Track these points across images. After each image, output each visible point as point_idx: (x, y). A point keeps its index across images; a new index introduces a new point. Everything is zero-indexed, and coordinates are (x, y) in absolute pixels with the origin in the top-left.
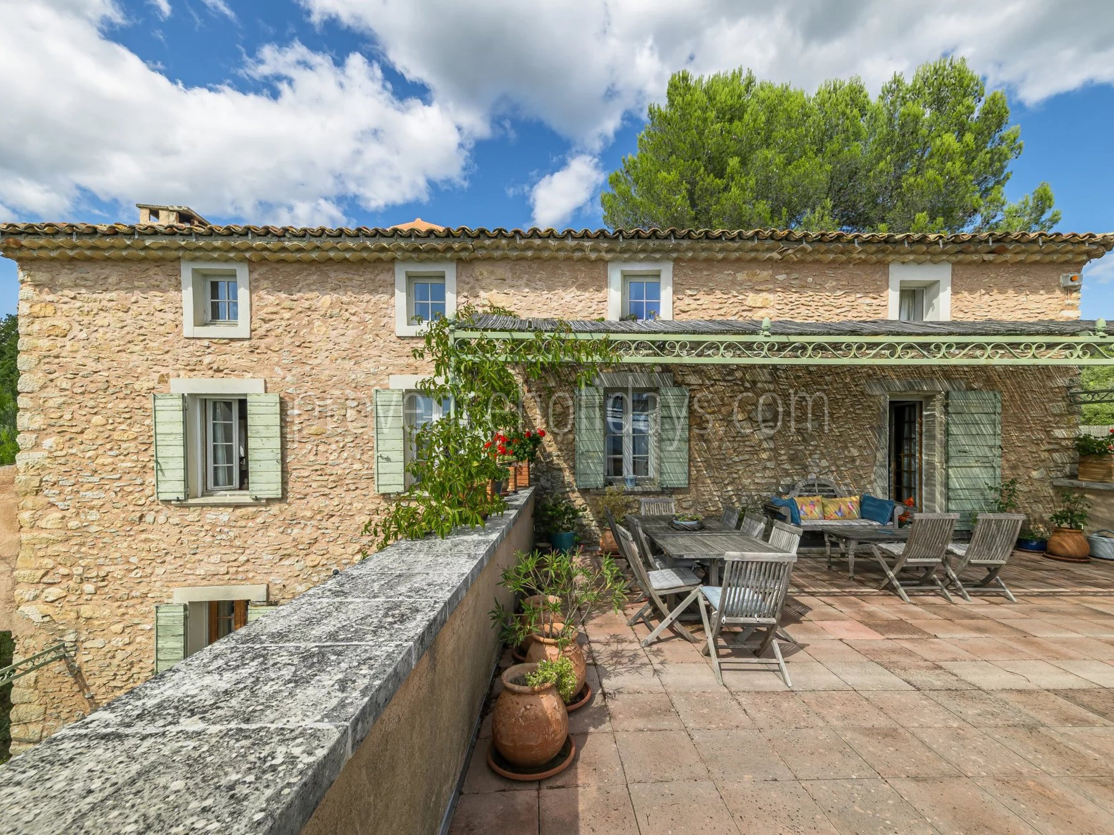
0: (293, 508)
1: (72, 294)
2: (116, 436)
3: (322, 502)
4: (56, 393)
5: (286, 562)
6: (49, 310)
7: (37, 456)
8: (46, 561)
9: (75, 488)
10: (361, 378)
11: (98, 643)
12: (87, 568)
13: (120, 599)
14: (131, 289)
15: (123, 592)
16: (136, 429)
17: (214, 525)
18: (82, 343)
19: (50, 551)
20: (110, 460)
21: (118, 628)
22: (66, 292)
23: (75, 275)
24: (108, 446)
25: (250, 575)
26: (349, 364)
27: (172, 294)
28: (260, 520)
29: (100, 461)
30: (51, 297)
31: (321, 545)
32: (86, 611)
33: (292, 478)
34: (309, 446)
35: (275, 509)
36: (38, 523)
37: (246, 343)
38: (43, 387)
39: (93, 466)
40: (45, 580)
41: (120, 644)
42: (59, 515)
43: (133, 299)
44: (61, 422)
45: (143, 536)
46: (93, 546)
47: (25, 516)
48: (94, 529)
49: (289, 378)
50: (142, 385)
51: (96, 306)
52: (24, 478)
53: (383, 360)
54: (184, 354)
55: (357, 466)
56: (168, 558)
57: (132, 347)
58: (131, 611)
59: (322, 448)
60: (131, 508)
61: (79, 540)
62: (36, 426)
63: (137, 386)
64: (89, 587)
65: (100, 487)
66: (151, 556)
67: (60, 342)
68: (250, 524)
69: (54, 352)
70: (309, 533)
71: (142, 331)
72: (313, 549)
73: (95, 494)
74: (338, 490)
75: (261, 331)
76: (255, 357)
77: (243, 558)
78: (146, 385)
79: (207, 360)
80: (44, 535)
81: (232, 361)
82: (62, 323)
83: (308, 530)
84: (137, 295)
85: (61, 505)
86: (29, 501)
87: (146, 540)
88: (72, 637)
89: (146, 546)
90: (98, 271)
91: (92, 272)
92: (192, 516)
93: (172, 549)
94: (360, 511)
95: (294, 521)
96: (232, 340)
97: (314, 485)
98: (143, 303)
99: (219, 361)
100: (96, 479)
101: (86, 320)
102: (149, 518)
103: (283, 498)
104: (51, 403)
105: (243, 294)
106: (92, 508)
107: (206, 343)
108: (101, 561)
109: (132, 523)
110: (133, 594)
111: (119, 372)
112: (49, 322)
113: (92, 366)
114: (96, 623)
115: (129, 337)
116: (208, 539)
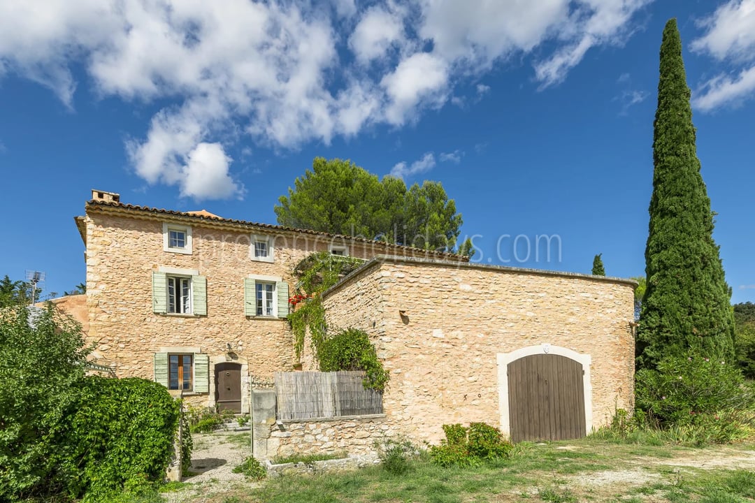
0: (209, 320)
1: (113, 229)
2: (133, 286)
3: (222, 318)
4: (105, 267)
5: (208, 340)
6: (101, 234)
7: (97, 292)
8: (101, 334)
9: (115, 306)
10: (237, 274)
11: (127, 367)
12: (121, 337)
13: (137, 351)
14: (140, 231)
15: (137, 348)
16: (142, 284)
17: (177, 324)
18: (117, 249)
19: (103, 330)
20: (131, 296)
21: (136, 362)
22: (110, 228)
23: (114, 222)
24: (130, 290)
25: (193, 344)
26: (232, 268)
27: (159, 234)
28: (196, 323)
29: (126, 296)
30: (102, 229)
31: (222, 334)
32: (120, 355)
33: (209, 308)
34: (216, 297)
35: (203, 319)
36: (98, 319)
37: (190, 256)
38: (99, 265)
39: (123, 298)
40: (101, 341)
41: (136, 369)
42: (108, 316)
43: (141, 234)
44: (108, 279)
45: (146, 327)
46: (123, 329)
47: (92, 315)
48: (123, 322)
49: (208, 271)
50: (145, 268)
51: (125, 235)
52: (91, 300)
53: (246, 268)
54: (164, 258)
55: (236, 306)
56: (157, 336)
57: (140, 253)
58: (141, 355)
59: (222, 298)
60: (140, 315)
61: (117, 327)
62: (96, 280)
63: (143, 268)
64: (122, 345)
65: (126, 306)
66: (149, 334)
67: (107, 247)
68: (192, 324)
69: (105, 251)
70: (216, 329)
71: (145, 247)
72: (218, 335)
73: (125, 309)
74: (228, 314)
75: (196, 253)
76: (193, 262)
77: (189, 337)
78: (147, 268)
79: (173, 261)
80: (100, 323)
81: (184, 262)
82: (108, 240)
83: (216, 328)
84: (143, 233)
85: (108, 312)
86: (93, 309)
87: (147, 328)
88: (114, 365)
89: (148, 330)
90: (125, 222)
91: (122, 222)
92: (167, 320)
93: (158, 332)
94: (237, 322)
95: (210, 325)
96: (184, 254)
97: (219, 312)
98: (145, 236)
99: (178, 262)
100: (124, 302)
101: (119, 240)
102: (148, 320)
103: (206, 316)
104: (103, 271)
105: (189, 238)
106: (122, 314)
107: (173, 254)
108: (127, 335)
109: (141, 321)
110: (142, 349)
111: (135, 262)
112: (102, 239)
113: (122, 258)
114: (125, 359)
115: (139, 249)
116: (174, 329)
